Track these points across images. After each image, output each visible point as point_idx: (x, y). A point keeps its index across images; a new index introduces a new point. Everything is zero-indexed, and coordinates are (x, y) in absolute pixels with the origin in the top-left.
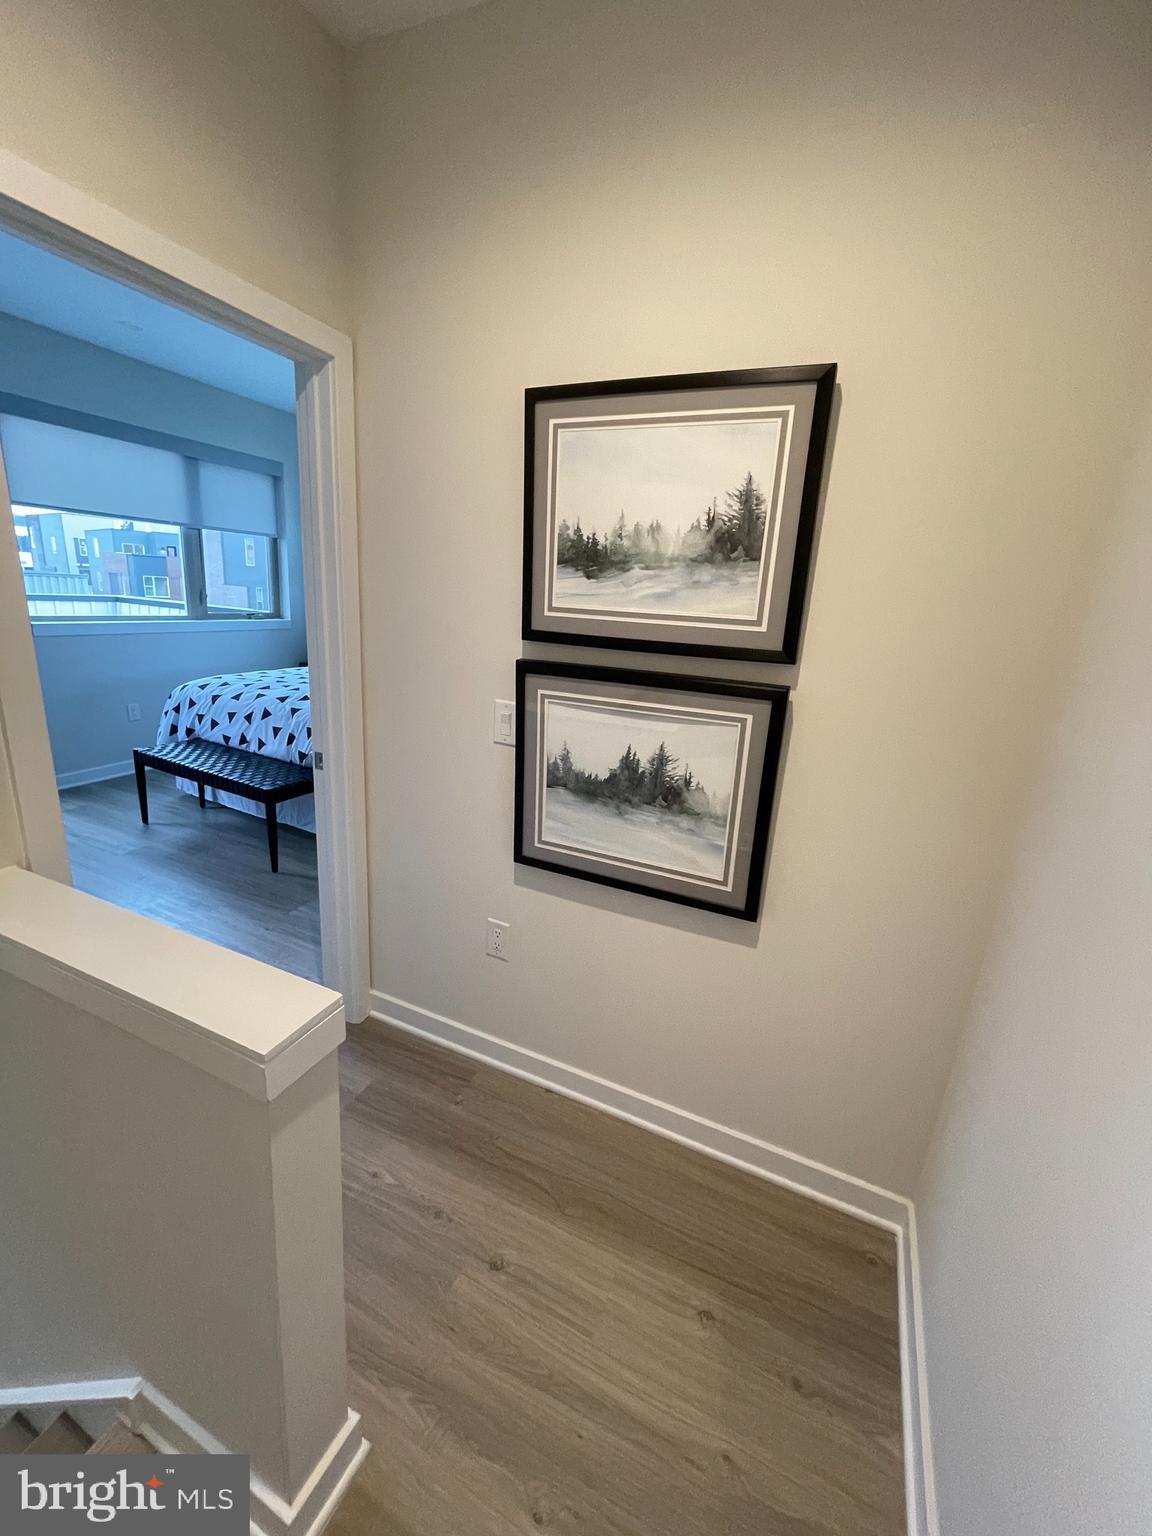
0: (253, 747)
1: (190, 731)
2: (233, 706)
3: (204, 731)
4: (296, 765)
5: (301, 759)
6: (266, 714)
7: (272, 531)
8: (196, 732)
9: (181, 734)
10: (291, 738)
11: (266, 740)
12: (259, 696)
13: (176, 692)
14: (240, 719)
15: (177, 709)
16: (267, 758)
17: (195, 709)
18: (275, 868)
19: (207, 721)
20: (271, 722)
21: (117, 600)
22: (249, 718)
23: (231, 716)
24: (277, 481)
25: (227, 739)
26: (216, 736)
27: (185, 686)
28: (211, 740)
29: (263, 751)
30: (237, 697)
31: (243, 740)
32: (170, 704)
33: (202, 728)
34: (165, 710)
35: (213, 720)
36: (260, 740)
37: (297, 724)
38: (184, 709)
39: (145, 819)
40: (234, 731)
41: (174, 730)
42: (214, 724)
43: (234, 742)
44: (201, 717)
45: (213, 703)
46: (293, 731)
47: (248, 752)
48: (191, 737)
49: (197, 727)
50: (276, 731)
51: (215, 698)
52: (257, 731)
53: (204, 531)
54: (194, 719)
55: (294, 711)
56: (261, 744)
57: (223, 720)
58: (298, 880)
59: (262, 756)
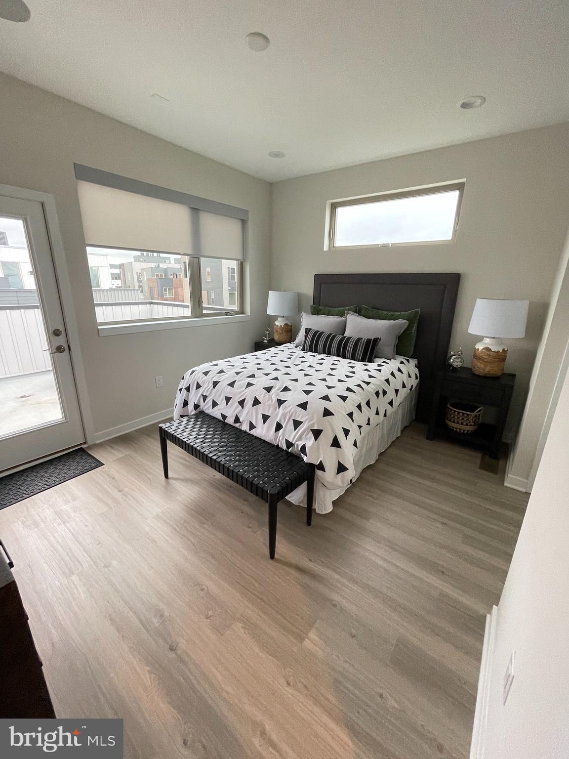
0: (245, 427)
1: (196, 407)
2: (229, 391)
3: (207, 407)
4: (283, 450)
5: (288, 447)
6: (256, 402)
7: (240, 257)
8: (201, 407)
9: (191, 407)
10: (279, 427)
11: (256, 424)
12: (249, 385)
13: (187, 375)
14: (234, 403)
15: (188, 389)
16: (256, 438)
17: (201, 390)
18: (272, 556)
19: (209, 401)
20: (261, 409)
21: (152, 303)
22: (242, 403)
23: (228, 399)
24: (244, 222)
25: (224, 417)
26: (216, 413)
27: (193, 372)
28: (212, 415)
29: (253, 432)
30: (232, 384)
31: (237, 420)
32: (183, 384)
33: (205, 406)
34: (180, 388)
35: (214, 401)
36: (251, 423)
37: (284, 415)
38: (192, 389)
39: (166, 476)
40: (230, 412)
41: (186, 403)
42: (215, 404)
43: (230, 420)
44: (205, 398)
45: (214, 387)
46: (280, 420)
47: (241, 430)
48: (198, 410)
49: (202, 404)
50: (265, 418)
51: (215, 384)
52: (248, 415)
53: (202, 259)
54: (200, 397)
55: (280, 402)
56: (252, 426)
57: (221, 401)
58: (293, 572)
59: (253, 436)
